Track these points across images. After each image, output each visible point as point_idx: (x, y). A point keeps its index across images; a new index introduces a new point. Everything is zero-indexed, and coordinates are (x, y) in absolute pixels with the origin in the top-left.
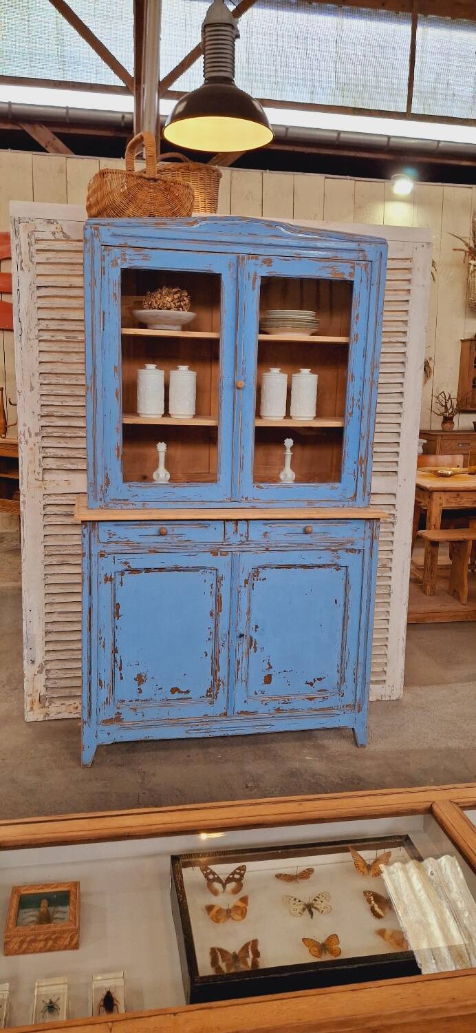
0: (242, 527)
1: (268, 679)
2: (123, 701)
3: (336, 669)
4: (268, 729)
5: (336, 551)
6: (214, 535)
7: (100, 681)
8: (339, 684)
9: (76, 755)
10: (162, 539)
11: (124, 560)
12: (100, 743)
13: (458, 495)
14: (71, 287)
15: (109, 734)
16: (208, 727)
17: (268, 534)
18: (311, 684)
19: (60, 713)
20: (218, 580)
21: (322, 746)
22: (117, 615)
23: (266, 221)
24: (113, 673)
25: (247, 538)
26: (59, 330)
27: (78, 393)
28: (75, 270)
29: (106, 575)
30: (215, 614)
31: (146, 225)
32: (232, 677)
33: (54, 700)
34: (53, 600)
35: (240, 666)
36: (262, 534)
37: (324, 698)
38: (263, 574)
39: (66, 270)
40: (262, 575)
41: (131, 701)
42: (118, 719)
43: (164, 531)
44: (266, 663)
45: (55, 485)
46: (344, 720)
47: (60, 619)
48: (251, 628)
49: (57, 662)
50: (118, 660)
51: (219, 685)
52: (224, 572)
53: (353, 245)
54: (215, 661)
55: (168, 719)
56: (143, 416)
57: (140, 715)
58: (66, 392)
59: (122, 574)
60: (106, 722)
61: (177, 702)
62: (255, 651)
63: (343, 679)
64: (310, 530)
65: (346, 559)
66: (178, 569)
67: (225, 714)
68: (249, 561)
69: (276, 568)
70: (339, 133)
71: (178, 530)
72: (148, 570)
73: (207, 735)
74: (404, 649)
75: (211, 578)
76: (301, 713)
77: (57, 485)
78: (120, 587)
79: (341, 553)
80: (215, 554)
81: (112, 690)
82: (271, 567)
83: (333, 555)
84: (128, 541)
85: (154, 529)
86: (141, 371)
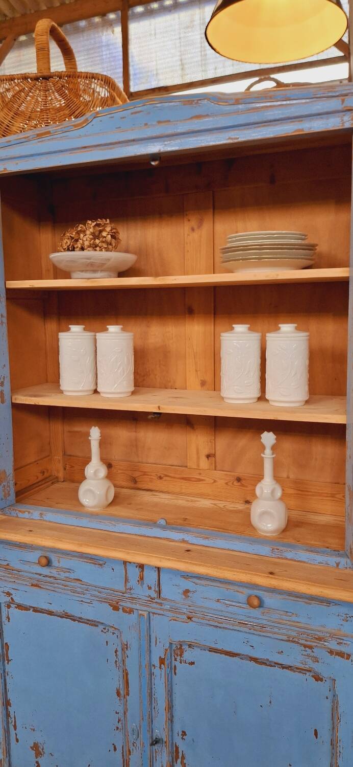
0: (150, 577)
5: (311, 647)
6: (112, 579)
10: (46, 571)
11: (6, 590)
17: (190, 594)
20: (125, 646)
22: (6, 657)
24: (6, 731)
25: (159, 592)
30: (122, 696)
36: (181, 591)
40: (187, 656)
48: (175, 734)
50: (12, 716)
52: (131, 637)
59: (9, 607)
65: (330, 666)
66: (66, 616)
68: (165, 630)
69: (209, 651)
71: (65, 563)
72: (36, 610)
75: (116, 641)
78: (6, 622)
79: (320, 653)
80: (116, 608)
82: (201, 647)
83: (305, 653)
84: (8, 565)
85: (34, 556)
86: (62, 336)
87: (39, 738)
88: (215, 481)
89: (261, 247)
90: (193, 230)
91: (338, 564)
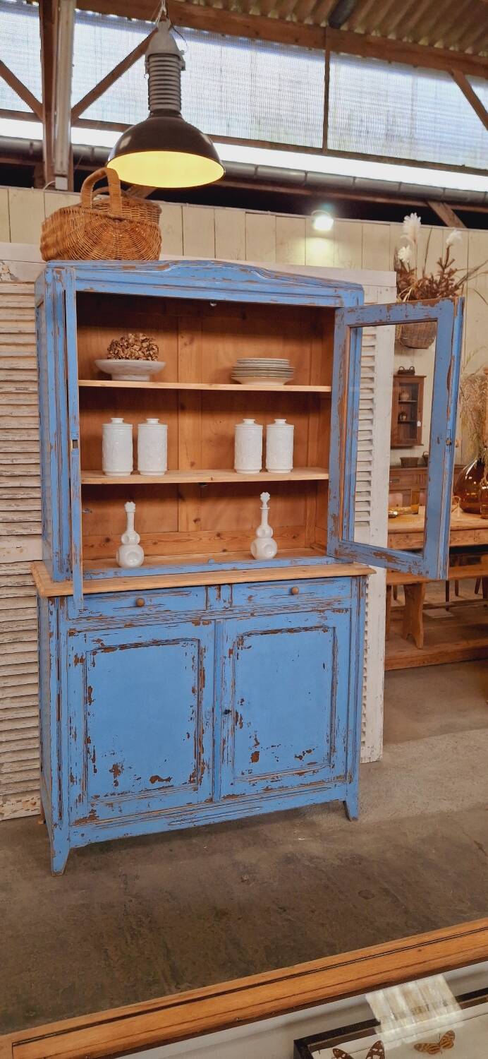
0: (225, 592)
1: (255, 757)
2: (97, 797)
3: (325, 737)
4: (257, 812)
5: (323, 611)
6: (194, 603)
7: (72, 777)
8: (330, 755)
9: (45, 863)
10: (138, 611)
11: (96, 638)
12: (73, 846)
13: (407, 537)
14: (20, 333)
15: (83, 835)
16: (192, 816)
17: (252, 598)
18: (300, 757)
19: (15, 811)
20: (200, 652)
21: (312, 824)
22: (89, 700)
23: (241, 265)
24: (86, 767)
25: (231, 603)
26: (7, 381)
27: (30, 450)
28: (24, 315)
29: (76, 656)
30: (198, 691)
31: (113, 268)
32: (218, 758)
33: (9, 798)
34: (5, 683)
35: (226, 746)
36: (246, 598)
37: (314, 772)
38: (248, 641)
39: (15, 315)
40: (246, 643)
41: (106, 796)
42: (93, 817)
43: (141, 602)
44: (253, 739)
45: (6, 554)
46: (335, 793)
47: (13, 705)
48: (236, 703)
49: (10, 754)
50: (91, 751)
51: (203, 769)
52: (207, 643)
53: (331, 291)
54: (198, 742)
55: (149, 812)
56: (110, 474)
57: (117, 810)
58: (16, 448)
59: (94, 653)
60: (78, 822)
61: (158, 792)
62: (241, 728)
63: (332, 749)
64: (297, 590)
65: (333, 619)
66: (156, 643)
67: (211, 800)
68: (233, 628)
69: (262, 634)
70: (257, 167)
71: (157, 600)
72: (123, 647)
73: (192, 825)
74: (382, 706)
75: (193, 650)
76: (292, 791)
77: (8, 553)
78: (92, 667)
79: (328, 613)
80: (197, 624)
81: (85, 786)
82: (257, 634)
83: (320, 616)
84: (101, 615)
85: (130, 600)
86: (107, 426)
87: (117, 759)
88: (201, 539)
89: (268, 369)
90: (185, 345)
91: (327, 562)
